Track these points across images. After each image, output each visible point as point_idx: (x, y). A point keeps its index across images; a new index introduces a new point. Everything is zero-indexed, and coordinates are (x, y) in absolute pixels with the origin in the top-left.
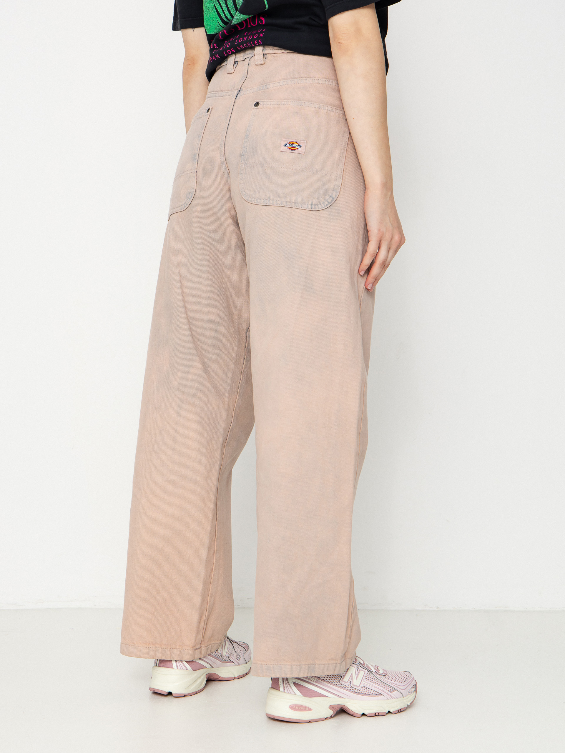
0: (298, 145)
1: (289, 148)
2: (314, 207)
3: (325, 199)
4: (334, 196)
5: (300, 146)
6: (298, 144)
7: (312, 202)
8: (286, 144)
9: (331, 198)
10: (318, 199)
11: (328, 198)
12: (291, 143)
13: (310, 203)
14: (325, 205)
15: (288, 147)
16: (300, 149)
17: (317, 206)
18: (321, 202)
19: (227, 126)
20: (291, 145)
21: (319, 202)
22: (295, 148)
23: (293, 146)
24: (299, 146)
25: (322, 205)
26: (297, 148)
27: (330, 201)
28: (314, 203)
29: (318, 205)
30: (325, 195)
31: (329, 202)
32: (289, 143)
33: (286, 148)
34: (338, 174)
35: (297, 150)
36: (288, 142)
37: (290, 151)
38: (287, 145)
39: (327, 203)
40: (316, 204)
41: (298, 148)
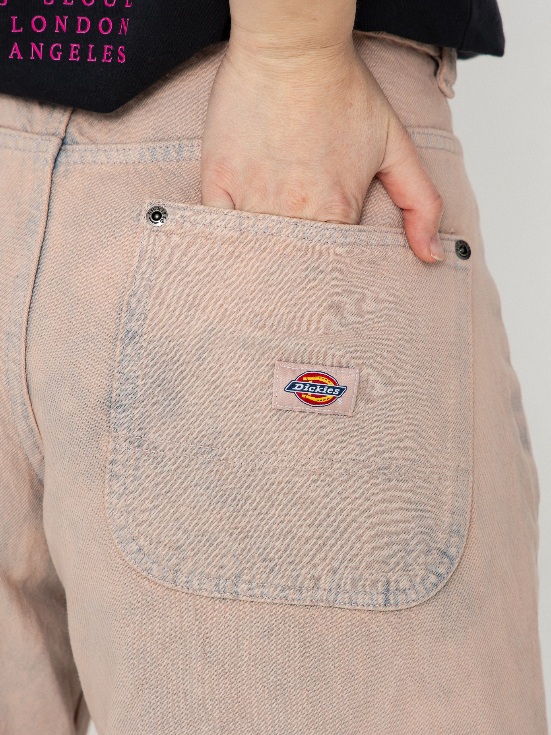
0: (334, 388)
1: (303, 396)
2: (392, 599)
3: (427, 568)
4: (453, 551)
5: (342, 390)
6: (331, 384)
7: (387, 583)
8: (293, 385)
9: (446, 560)
10: (405, 569)
11: (438, 560)
12: (309, 379)
13: (381, 587)
14: (430, 586)
15: (300, 395)
16: (340, 401)
17: (402, 597)
18: (417, 581)
19: (35, 271)
20: (311, 385)
21: (411, 581)
22: (326, 399)
23: (318, 389)
24: (337, 391)
25: (420, 588)
26: (331, 397)
27: (442, 570)
28: (393, 587)
29: (404, 591)
30: (427, 553)
31: (438, 575)
32: (301, 379)
33: (292, 396)
34: (460, 469)
35: (332, 405)
36: (298, 373)
37: (308, 408)
38: (297, 385)
39: (433, 579)
40: (401, 587)
41: (334, 398)
